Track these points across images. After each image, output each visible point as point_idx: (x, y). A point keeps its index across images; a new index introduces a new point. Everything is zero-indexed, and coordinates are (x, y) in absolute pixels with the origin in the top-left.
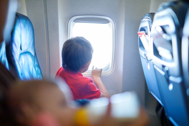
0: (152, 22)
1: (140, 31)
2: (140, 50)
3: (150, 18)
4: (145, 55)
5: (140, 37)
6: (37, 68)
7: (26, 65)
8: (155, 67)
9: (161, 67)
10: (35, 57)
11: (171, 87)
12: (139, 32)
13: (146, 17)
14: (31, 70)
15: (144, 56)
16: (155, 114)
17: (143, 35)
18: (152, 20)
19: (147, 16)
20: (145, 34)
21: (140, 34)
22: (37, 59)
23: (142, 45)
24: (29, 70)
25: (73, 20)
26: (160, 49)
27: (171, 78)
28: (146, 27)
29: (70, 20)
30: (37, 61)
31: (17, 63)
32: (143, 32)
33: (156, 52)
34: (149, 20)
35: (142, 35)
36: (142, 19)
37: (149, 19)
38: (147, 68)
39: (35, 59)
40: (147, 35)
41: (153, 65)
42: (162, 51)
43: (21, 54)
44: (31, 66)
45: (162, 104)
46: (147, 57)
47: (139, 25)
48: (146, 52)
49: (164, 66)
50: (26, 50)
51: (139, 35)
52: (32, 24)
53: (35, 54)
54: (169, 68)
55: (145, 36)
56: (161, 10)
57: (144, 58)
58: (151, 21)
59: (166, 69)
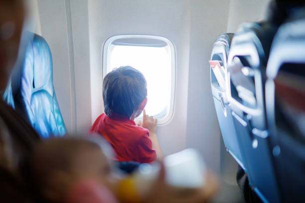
0: (230, 47)
1: (213, 60)
2: (213, 88)
3: (227, 42)
4: (220, 95)
5: (213, 69)
6: (56, 115)
7: (41, 111)
8: (233, 114)
9: (241, 115)
10: (54, 98)
11: (255, 144)
12: (211, 61)
13: (221, 39)
14: (48, 118)
15: (218, 97)
16: (236, 184)
17: (217, 66)
18: (230, 44)
19: (222, 37)
20: (219, 64)
21: (212, 64)
22: (56, 100)
23: (215, 80)
24: (46, 118)
25: (112, 42)
26: (240, 88)
27: (255, 132)
28: (222, 54)
29: (107, 41)
30: (57, 104)
31: (28, 107)
32: (217, 61)
33: (235, 93)
34: (225, 44)
35: (215, 65)
36: (216, 41)
37: (225, 42)
38: (223, 114)
39: (54, 100)
40: (222, 67)
41: (231, 111)
42: (243, 92)
43: (34, 94)
44: (48, 112)
45: (244, 169)
46: (222, 99)
47: (212, 50)
48: (220, 90)
49: (245, 114)
50: (40, 88)
51: (211, 66)
52: (49, 47)
53: (54, 93)
54: (252, 116)
55: (220, 68)
56: (242, 33)
57: (219, 99)
58: (228, 45)
59: (249, 117)
